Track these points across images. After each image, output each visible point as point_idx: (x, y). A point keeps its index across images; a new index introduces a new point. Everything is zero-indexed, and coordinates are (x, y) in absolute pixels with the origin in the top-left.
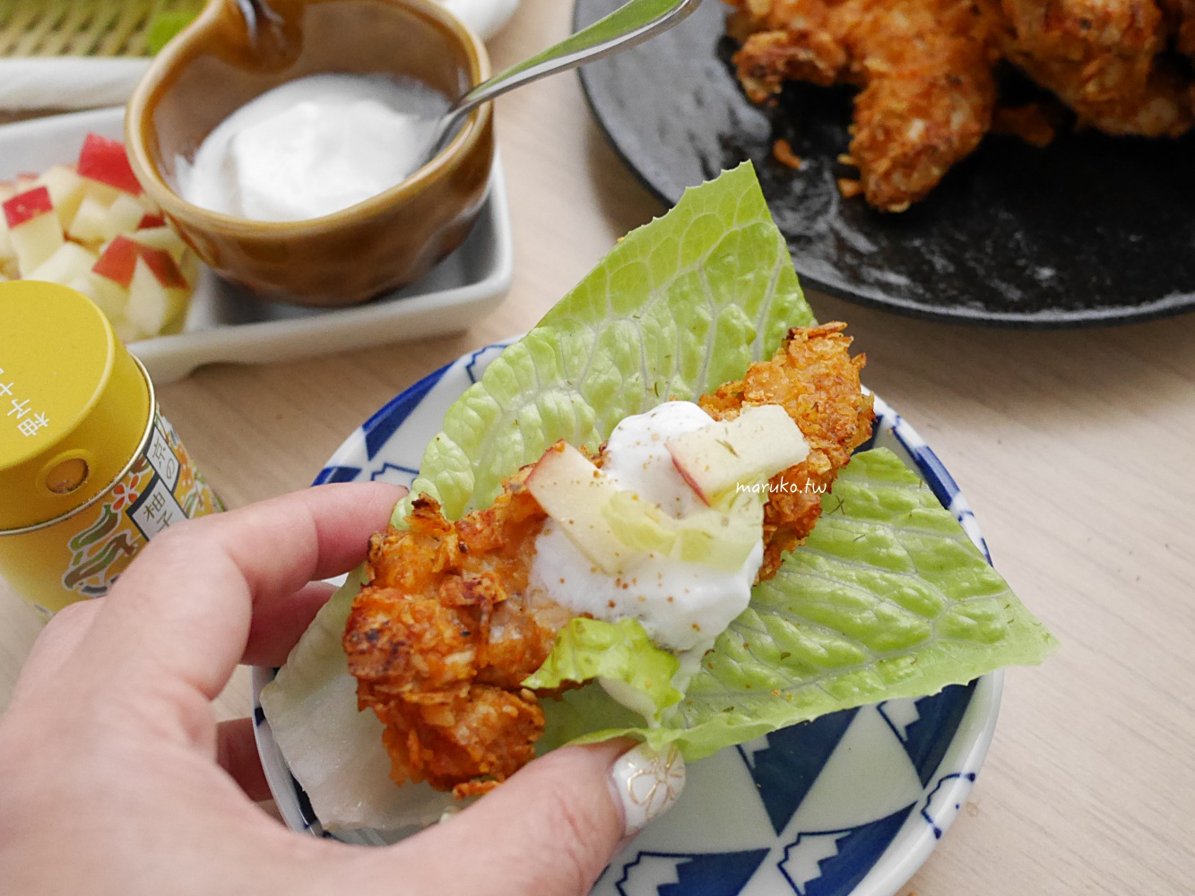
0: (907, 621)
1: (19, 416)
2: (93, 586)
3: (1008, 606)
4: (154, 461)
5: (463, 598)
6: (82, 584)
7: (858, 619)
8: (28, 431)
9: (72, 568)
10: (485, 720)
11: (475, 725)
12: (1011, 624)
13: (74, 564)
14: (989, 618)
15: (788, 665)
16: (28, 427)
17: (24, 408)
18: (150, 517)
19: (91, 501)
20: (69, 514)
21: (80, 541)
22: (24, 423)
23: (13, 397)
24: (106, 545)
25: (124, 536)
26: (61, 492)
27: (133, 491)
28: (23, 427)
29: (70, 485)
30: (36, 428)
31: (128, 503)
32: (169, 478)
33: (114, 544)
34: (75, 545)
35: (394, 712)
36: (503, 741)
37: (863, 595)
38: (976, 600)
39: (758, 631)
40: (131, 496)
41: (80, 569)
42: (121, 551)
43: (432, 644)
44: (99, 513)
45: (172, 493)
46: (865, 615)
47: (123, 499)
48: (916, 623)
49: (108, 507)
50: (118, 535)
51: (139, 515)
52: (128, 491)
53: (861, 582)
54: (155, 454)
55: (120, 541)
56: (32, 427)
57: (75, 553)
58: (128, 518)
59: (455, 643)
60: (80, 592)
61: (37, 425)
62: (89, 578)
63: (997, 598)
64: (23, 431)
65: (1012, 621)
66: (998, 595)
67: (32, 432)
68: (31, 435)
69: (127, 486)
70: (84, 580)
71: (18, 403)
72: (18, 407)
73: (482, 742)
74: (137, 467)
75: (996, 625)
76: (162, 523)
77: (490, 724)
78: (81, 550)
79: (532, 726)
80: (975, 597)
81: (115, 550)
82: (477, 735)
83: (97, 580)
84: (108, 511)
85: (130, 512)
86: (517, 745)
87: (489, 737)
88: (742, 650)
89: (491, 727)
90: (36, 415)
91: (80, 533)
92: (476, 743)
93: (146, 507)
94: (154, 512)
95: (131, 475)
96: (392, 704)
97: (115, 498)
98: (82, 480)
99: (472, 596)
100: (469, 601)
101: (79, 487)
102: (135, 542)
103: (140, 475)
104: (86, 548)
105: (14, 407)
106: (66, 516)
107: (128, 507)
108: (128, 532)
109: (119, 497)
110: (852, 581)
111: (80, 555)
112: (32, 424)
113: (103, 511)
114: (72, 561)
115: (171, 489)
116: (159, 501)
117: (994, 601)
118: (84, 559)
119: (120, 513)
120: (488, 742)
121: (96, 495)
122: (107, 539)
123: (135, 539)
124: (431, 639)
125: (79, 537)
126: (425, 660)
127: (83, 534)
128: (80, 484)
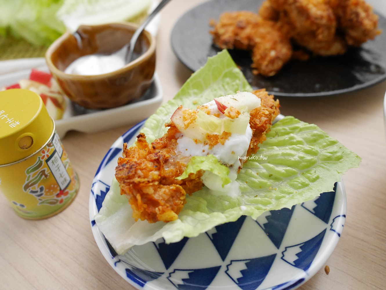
0: (309, 158)
1: (9, 123)
2: (34, 190)
3: (340, 148)
4: (55, 145)
5: (154, 157)
6: (30, 189)
7: (292, 159)
8: (12, 126)
9: (26, 182)
10: (165, 193)
11: (161, 194)
12: (343, 153)
13: (27, 181)
14: (336, 152)
15: (273, 179)
16: (13, 125)
17: (11, 120)
18: (53, 165)
19: (34, 154)
20: (26, 158)
21: (30, 171)
22: (12, 124)
23: (8, 118)
24: (38, 173)
25: (44, 171)
26: (24, 149)
27: (48, 154)
28: (11, 125)
29: (27, 147)
30: (16, 125)
31: (46, 158)
32: (60, 152)
33: (41, 173)
34: (28, 172)
35: (132, 188)
36: (171, 199)
37: (293, 152)
38: (329, 148)
39: (260, 169)
40: (47, 155)
41: (30, 182)
42: (43, 176)
43: (144, 167)
44: (36, 160)
45: (61, 158)
46: (295, 157)
47: (44, 156)
48: (312, 157)
49: (39, 158)
50: (43, 170)
51: (50, 163)
52: (46, 153)
53: (291, 149)
54: (55, 143)
55: (43, 172)
56: (14, 125)
57: (28, 175)
58: (46, 163)
59: (152, 168)
60: (29, 193)
61: (16, 124)
62: (32, 187)
63: (336, 146)
64: (11, 126)
65: (343, 152)
66: (336, 145)
67: (14, 126)
68: (14, 127)
69: (46, 151)
70: (31, 188)
71: (9, 119)
72: (9, 120)
73: (164, 199)
74: (49, 145)
75: (339, 154)
76: (57, 168)
77: (166, 193)
78: (30, 174)
79: (181, 194)
80: (329, 147)
81: (41, 176)
82: (162, 197)
83: (35, 188)
84: (39, 160)
85: (47, 161)
86: (176, 200)
87: (166, 198)
88: (256, 175)
89: (167, 194)
90: (16, 122)
91: (29, 168)
92: (162, 199)
93: (52, 161)
94: (55, 163)
95: (47, 147)
96: (131, 185)
97: (42, 155)
98: (31, 145)
99: (157, 156)
100: (157, 158)
101: (30, 148)
102: (48, 173)
103: (50, 148)
104: (32, 174)
105: (8, 120)
106: (25, 159)
107: (46, 159)
108: (46, 169)
109: (43, 155)
110: (287, 149)
111: (29, 176)
112: (14, 124)
113: (38, 159)
114: (27, 179)
115: (60, 156)
116: (56, 160)
117: (335, 147)
118: (31, 179)
119: (43, 161)
120: (166, 199)
121: (35, 152)
122: (39, 170)
123: (48, 172)
124: (144, 166)
125: (29, 169)
126: (142, 172)
127: (30, 168)
128: (30, 146)
